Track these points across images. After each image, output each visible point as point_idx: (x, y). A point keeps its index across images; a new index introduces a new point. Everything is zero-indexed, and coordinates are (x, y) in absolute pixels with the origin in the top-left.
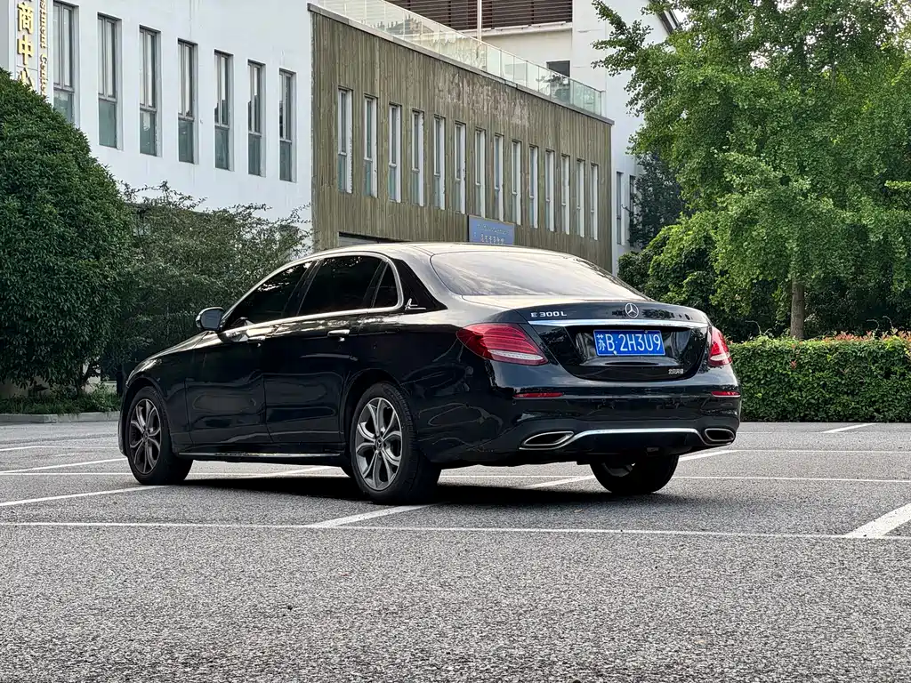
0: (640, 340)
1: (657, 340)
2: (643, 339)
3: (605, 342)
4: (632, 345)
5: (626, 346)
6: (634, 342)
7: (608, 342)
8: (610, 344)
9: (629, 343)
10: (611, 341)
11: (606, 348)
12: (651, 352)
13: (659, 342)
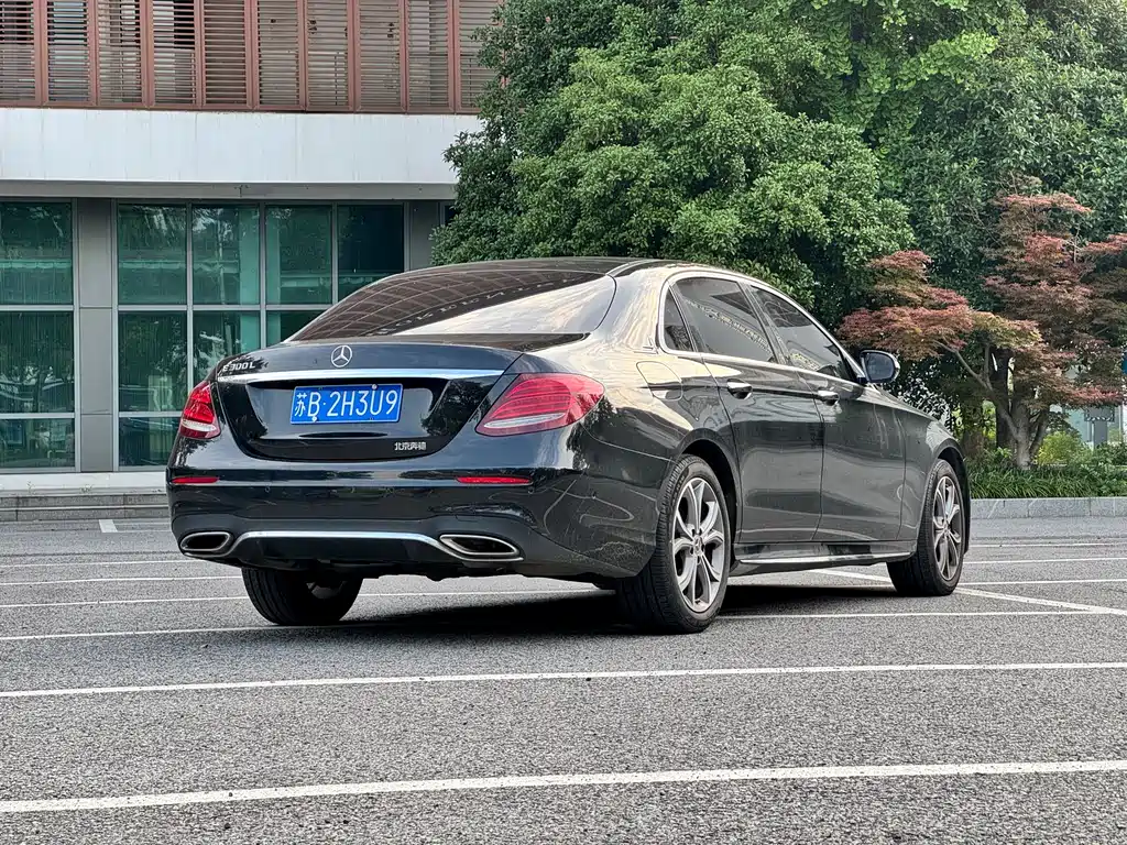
0: (362, 400)
1: (392, 399)
2: (368, 399)
3: (306, 404)
4: (348, 407)
5: (338, 409)
6: (352, 403)
7: (311, 403)
8: (314, 407)
9: (344, 403)
10: (317, 403)
11: (306, 412)
12: (374, 417)
13: (394, 403)
